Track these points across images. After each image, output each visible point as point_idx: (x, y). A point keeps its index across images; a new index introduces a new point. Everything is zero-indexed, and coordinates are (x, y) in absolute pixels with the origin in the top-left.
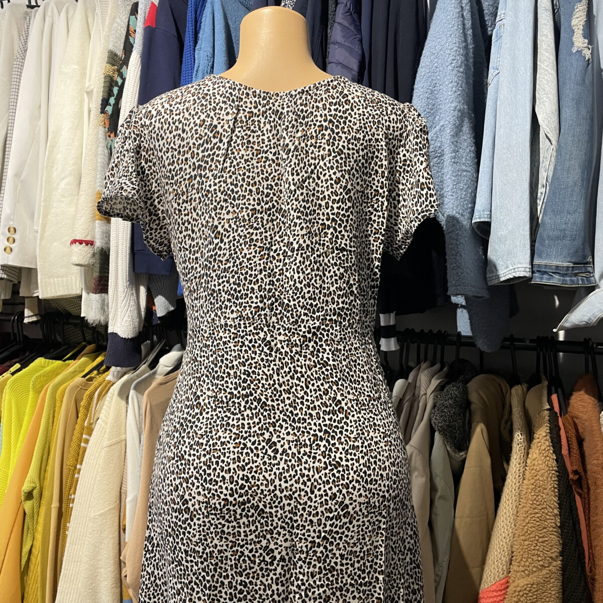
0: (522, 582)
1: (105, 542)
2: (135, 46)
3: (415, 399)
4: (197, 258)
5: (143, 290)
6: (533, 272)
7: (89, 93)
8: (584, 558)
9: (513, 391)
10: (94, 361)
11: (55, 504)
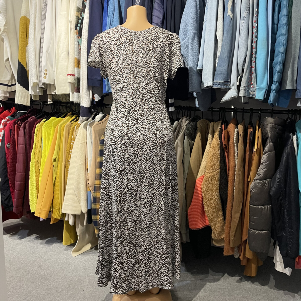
0: (208, 175)
1: (82, 173)
2: (86, 5)
3: (180, 127)
4: (116, 79)
5: (91, 92)
6: (213, 84)
7: (71, 22)
8: (227, 170)
9: (211, 124)
10: (72, 118)
11: (64, 163)
